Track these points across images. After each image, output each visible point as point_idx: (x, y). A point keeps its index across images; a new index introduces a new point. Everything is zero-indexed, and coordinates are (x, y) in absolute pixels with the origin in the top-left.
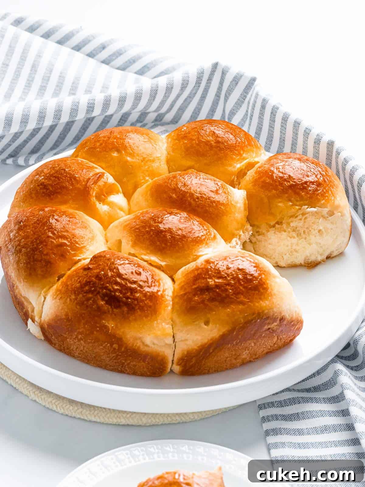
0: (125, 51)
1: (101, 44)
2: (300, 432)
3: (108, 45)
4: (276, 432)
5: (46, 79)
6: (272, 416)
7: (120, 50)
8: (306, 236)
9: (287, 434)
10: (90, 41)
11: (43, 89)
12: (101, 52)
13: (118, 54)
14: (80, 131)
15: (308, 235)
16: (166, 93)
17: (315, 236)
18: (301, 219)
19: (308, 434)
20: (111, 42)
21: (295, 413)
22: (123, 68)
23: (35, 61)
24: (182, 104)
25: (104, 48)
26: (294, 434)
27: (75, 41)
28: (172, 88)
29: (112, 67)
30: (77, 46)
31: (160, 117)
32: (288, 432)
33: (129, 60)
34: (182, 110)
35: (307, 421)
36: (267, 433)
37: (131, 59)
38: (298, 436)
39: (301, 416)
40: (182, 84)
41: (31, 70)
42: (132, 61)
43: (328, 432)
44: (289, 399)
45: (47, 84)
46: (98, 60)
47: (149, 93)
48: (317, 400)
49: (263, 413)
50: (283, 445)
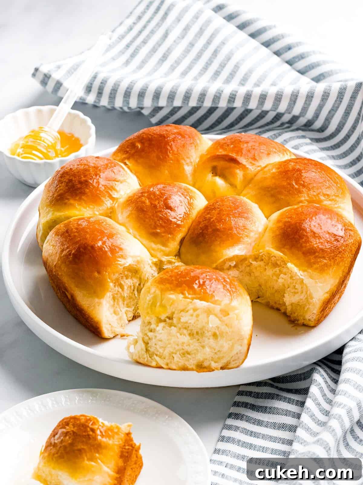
0: (308, 56)
1: (288, 45)
2: (259, 423)
3: (294, 47)
4: (237, 416)
5: (222, 66)
6: (243, 403)
7: (303, 54)
8: (199, 338)
9: (247, 421)
10: (278, 40)
11: (217, 74)
12: (286, 52)
13: (301, 57)
14: (236, 120)
15: (201, 337)
16: (306, 101)
17: (209, 339)
18: (192, 315)
19: (266, 426)
20: (298, 44)
21: (264, 406)
22: (302, 72)
23: (218, 47)
24: (328, 115)
25: (290, 49)
26: (254, 423)
27: (266, 37)
28: (312, 97)
29: (294, 69)
30: (267, 42)
31: (310, 123)
32: (249, 420)
33: (309, 66)
34: (328, 120)
35: (271, 416)
36: (230, 416)
37: (311, 64)
38: (256, 426)
39: (268, 410)
40: (322, 95)
41: (213, 55)
42: (311, 67)
43: (283, 430)
44: (266, 393)
45: (222, 70)
46: (283, 59)
47: (290, 97)
48: (290, 401)
49: (238, 399)
50: (237, 428)
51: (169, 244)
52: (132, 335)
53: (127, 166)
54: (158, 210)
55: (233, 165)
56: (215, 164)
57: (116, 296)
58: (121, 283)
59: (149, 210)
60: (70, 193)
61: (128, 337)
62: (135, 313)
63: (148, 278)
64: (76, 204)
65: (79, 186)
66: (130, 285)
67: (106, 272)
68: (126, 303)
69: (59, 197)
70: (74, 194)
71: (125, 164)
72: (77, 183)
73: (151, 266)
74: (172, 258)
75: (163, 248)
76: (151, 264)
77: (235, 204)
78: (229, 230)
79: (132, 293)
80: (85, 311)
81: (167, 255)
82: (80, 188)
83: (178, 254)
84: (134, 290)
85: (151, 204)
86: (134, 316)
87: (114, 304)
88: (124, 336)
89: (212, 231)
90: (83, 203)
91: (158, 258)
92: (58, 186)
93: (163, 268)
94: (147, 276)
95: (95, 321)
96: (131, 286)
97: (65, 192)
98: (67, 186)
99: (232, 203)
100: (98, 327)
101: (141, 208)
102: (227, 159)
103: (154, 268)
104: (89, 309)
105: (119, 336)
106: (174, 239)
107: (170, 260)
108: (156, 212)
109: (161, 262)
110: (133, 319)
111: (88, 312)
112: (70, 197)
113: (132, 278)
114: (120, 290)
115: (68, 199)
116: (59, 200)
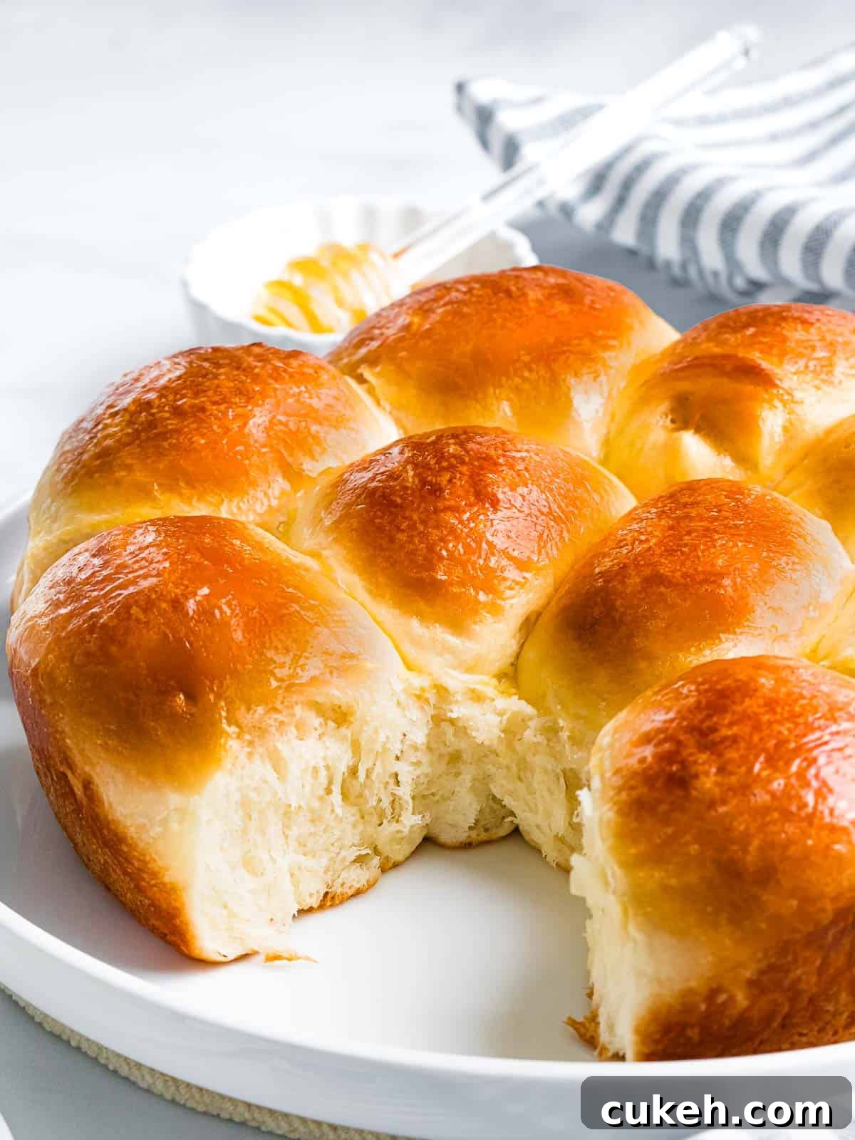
51: (477, 628)
52: (308, 959)
53: (365, 386)
54: (448, 503)
55: (748, 388)
56: (684, 386)
57: (253, 795)
58: (276, 750)
59: (412, 502)
60: (139, 446)
61: (293, 962)
62: (333, 881)
63: (384, 748)
64: (156, 487)
65: (173, 423)
66: (313, 763)
67: (219, 696)
68: (294, 832)
69: (98, 462)
70: (151, 450)
71: (361, 380)
72: (167, 415)
73: (399, 703)
74: (487, 685)
75: (453, 640)
76: (403, 698)
77: (738, 500)
78: (705, 581)
79: (321, 799)
80: (129, 845)
81: (470, 670)
82: (178, 431)
83: (510, 670)
84: (329, 791)
85: (424, 482)
86: (327, 893)
87: (245, 831)
88: (277, 957)
89: (641, 582)
90: (182, 484)
91: (430, 674)
92: (100, 427)
93: (449, 714)
94: (382, 738)
95: (164, 884)
96: (315, 770)
97: (121, 445)
98: (130, 423)
99: (726, 497)
100: (176, 908)
101: (384, 496)
102: (729, 368)
103: (415, 713)
104: (144, 836)
105: (261, 958)
106: (495, 610)
107: (478, 687)
108: (436, 511)
109: (442, 692)
110: (322, 907)
111: (141, 845)
112: (133, 462)
113: (324, 738)
114: (271, 776)
115: (129, 468)
116: (100, 469)
